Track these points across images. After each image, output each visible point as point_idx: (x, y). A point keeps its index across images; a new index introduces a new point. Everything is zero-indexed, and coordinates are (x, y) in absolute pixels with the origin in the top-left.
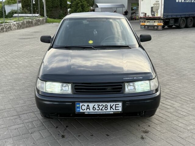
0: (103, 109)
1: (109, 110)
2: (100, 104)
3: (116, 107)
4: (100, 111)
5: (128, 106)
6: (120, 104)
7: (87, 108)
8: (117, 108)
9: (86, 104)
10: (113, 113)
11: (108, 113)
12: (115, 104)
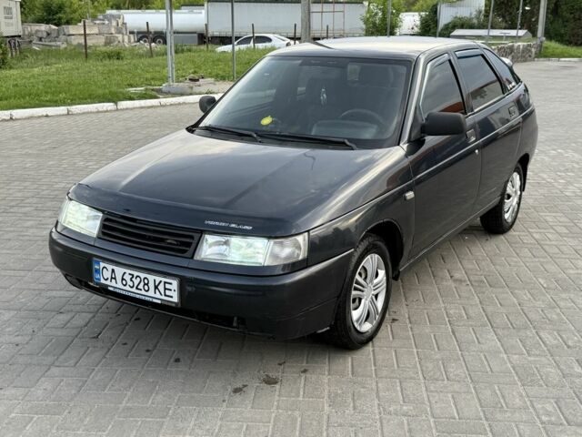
0: (141, 286)
1: (151, 293)
2: (136, 273)
3: (165, 289)
4: (134, 290)
5: (189, 292)
6: (175, 284)
7: (112, 278)
8: (168, 293)
9: (110, 267)
10: (159, 302)
11: (151, 299)
12: (164, 280)
